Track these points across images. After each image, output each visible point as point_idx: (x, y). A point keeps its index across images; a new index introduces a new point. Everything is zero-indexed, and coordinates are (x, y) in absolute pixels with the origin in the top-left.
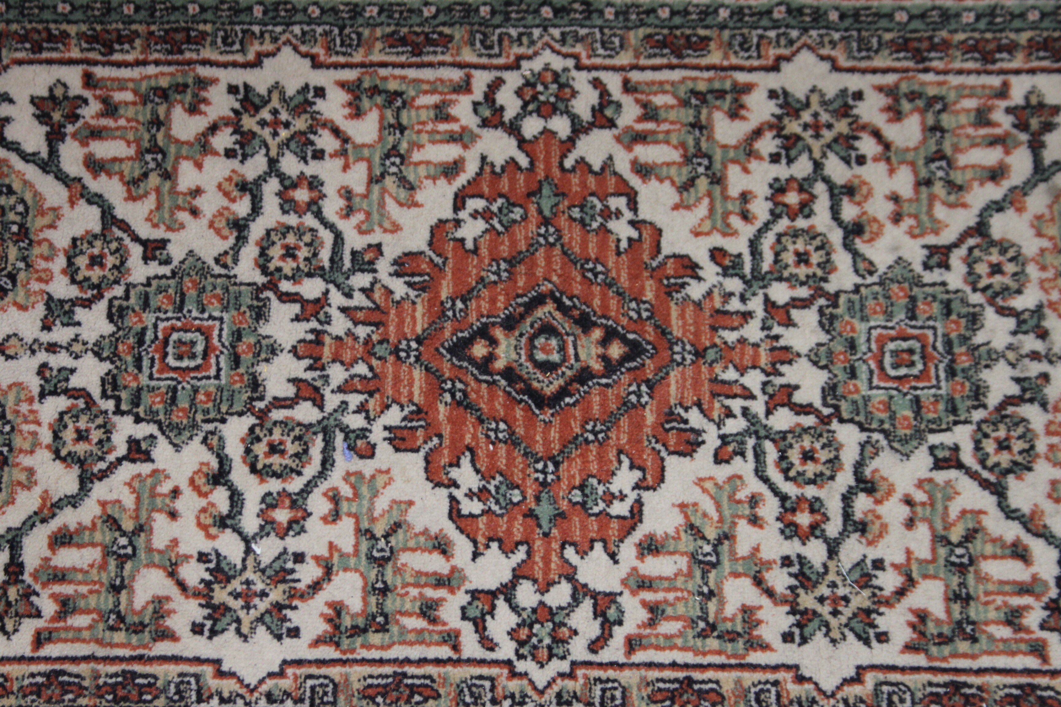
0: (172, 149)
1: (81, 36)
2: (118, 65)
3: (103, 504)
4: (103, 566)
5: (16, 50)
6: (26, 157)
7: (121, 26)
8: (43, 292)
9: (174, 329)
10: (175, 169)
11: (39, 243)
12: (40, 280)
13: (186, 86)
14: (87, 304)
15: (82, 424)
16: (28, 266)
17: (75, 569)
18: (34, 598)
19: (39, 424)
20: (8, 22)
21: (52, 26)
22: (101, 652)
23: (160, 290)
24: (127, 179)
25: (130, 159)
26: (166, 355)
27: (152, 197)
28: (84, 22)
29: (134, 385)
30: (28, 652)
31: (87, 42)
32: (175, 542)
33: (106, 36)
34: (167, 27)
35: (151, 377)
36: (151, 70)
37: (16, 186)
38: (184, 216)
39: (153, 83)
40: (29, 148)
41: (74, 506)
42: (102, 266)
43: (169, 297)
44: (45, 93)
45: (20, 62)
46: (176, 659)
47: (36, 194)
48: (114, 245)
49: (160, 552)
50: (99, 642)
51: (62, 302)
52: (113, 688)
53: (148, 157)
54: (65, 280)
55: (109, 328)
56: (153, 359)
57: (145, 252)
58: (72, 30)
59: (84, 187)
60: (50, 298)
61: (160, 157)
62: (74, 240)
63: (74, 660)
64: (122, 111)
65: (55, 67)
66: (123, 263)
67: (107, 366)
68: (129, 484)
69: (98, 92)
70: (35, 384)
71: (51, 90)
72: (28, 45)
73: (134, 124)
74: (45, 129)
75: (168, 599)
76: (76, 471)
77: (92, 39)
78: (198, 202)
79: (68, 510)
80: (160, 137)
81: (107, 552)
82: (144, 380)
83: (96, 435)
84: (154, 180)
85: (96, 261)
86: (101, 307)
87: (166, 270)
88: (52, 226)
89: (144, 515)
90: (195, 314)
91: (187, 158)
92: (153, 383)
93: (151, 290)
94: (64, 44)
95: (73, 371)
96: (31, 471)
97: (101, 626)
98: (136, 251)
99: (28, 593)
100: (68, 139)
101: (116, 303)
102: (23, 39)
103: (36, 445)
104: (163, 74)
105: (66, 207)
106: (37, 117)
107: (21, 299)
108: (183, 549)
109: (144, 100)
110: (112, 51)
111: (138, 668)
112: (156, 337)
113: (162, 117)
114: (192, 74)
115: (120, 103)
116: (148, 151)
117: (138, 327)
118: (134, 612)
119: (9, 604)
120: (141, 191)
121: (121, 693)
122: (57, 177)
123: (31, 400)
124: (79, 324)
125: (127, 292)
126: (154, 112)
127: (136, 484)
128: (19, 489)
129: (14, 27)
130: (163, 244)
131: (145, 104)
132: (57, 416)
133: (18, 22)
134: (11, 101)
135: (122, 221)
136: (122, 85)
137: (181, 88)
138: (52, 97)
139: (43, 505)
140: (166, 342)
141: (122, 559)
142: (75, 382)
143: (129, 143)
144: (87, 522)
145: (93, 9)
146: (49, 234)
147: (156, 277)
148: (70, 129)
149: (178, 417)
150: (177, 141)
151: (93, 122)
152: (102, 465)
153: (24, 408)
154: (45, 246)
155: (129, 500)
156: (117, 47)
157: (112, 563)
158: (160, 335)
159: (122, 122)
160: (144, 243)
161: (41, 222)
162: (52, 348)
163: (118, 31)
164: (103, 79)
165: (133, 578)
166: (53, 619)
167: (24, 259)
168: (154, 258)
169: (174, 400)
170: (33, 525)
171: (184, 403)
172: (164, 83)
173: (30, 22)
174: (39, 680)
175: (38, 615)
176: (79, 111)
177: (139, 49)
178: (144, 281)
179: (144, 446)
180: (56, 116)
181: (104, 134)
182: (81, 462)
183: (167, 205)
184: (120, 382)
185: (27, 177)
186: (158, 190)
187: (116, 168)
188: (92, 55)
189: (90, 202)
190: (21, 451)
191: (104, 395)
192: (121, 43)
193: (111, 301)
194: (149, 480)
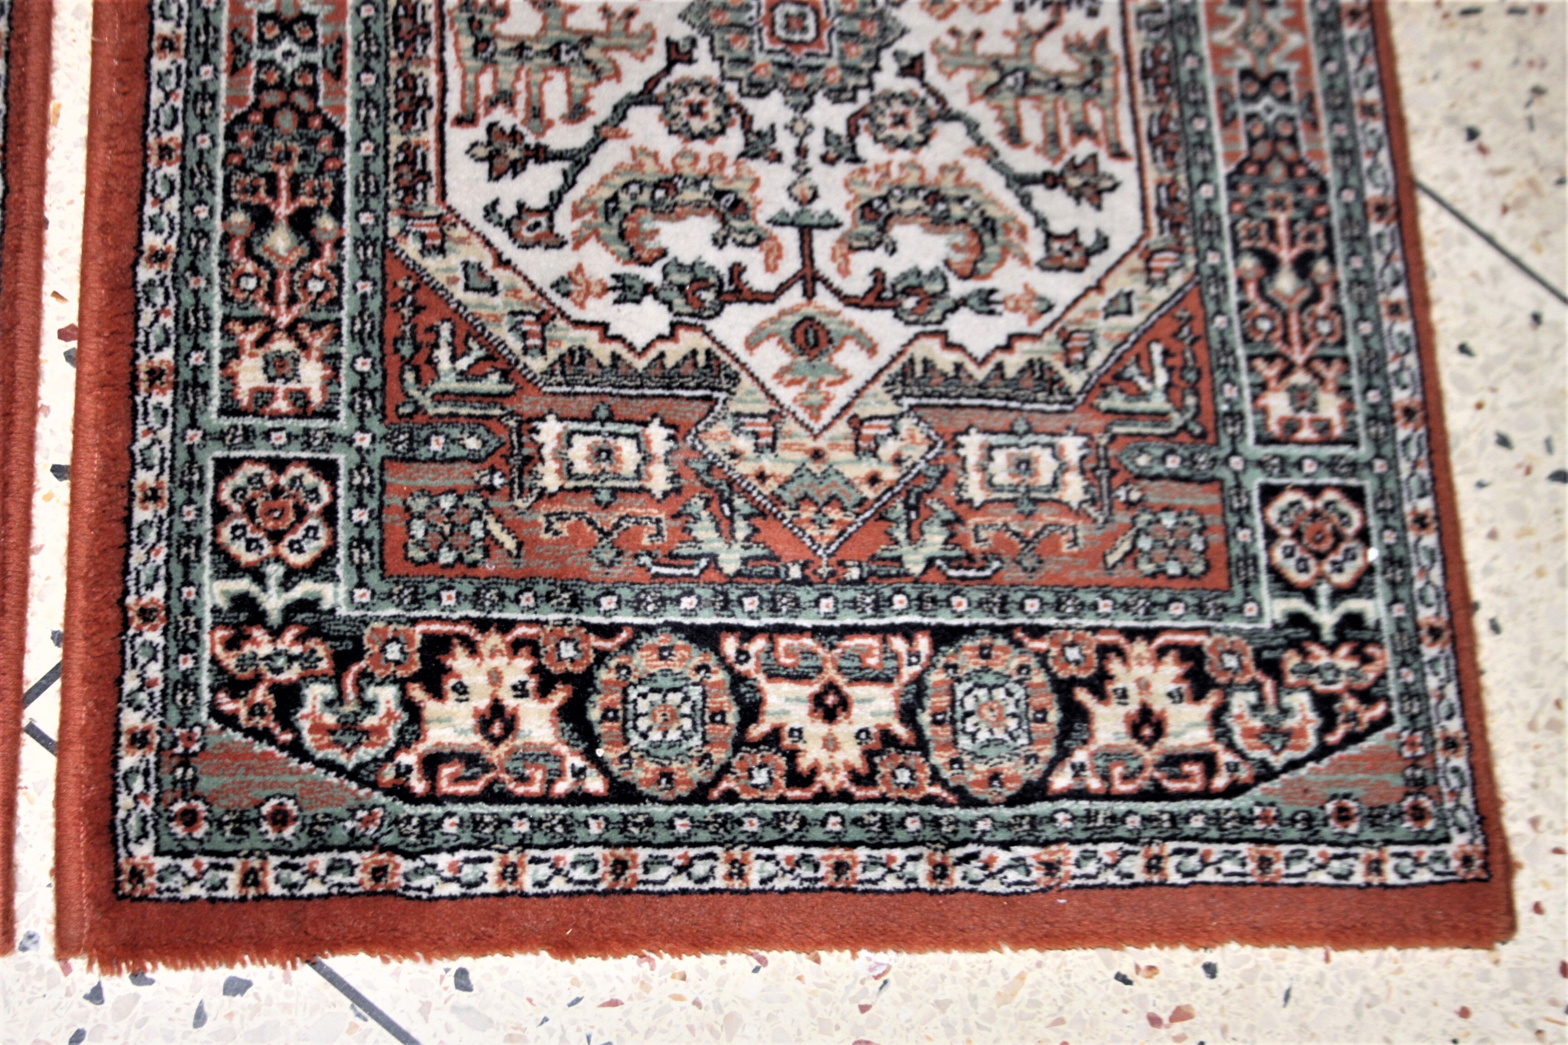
0: (555, 35)
1: (404, 129)
2: (443, 90)
3: (972, 100)
4: (1038, 98)
5: (425, 198)
6: (569, 182)
7: (391, 88)
8: (736, 163)
9: (772, 33)
10: (578, 32)
11: (676, 167)
12: (722, 166)
13: (471, 20)
14: (747, 120)
15: (887, 121)
16: (705, 177)
17: (1044, 125)
18: (1079, 161)
19: (889, 164)
20: (387, 208)
21: (392, 161)
22: (1124, 98)
23: (728, 47)
24: (593, 79)
25: (568, 76)
26: (802, 43)
27: (615, 55)
28: (386, 127)
29: (839, 73)
30: (1132, 165)
31: (414, 122)
32: (1006, 33)
33: (406, 102)
34: (392, 40)
35: (829, 55)
36: (450, 55)
37: (607, 193)
38: (636, 25)
39: (469, 54)
40: (557, 182)
41: (977, 126)
42: (701, 104)
43: (735, 40)
44: (485, 166)
45: (443, 195)
46: (1125, 32)
47: (617, 170)
48: (677, 93)
49: (1018, 46)
50: (1115, 101)
51: (747, 144)
52: (1159, 88)
53: (564, 58)
54: (721, 141)
55: (776, 97)
56: (809, 55)
57: (681, 61)
58: (396, 140)
59: (605, 123)
60: (743, 155)
61: (564, 48)
62: (671, 132)
63: (1136, 123)
64: (506, 86)
65: (449, 157)
66: (697, 84)
67: (820, 99)
68: (950, 75)
69: (481, 111)
70: (843, 169)
71: (481, 160)
72: (420, 186)
73: (523, 74)
74: (531, 165)
75: (1066, 39)
76: (938, 126)
77: (409, 117)
78: (619, 10)
79: (983, 131)
80: (537, 47)
81: (1022, 95)
82: (833, 62)
83: (898, 107)
84: (592, 53)
85: (696, 110)
86: (750, 105)
87: (703, 43)
88: (655, 156)
89: (980, 62)
90: (753, 13)
91: (564, 20)
92: (836, 53)
93: (727, 56)
94: (418, 147)
95: (827, 132)
96: (943, 169)
97: (1099, 100)
98: (680, 71)
99: (1074, 167)
100: (543, 141)
101: (745, 90)
102: (410, 191)
103: (914, 165)
104: (456, 43)
105: (630, 142)
106: (515, 175)
107: (747, 185)
108: (1013, 26)
109: (490, 61)
110: (425, 98)
111: (1137, 66)
112: (782, 51)
113: (514, 44)
114: (456, 13)
115: (494, 87)
116: (557, 58)
117: (772, 69)
118: (1082, 68)
119: (1086, 184)
120: (608, 66)
121: (1162, 80)
122: (595, 150)
123: (864, 171)
124: (772, 127)
125: (732, 79)
126: (507, 53)
127: (949, 69)
128: (964, 179)
129: (392, 202)
130: (671, 44)
131: (495, 63)
132: (880, 146)
133: (386, 198)
134: (495, 203)
135: (646, 84)
136: (470, 88)
137: (474, 25)
138: (490, 158)
139: (980, 154)
140: (788, 42)
141: (1028, 81)
142: (840, 128)
143: (547, 79)
144: (994, 114)
145: (367, 117)
146: (666, 159)
147: (712, 50)
148: (530, 140)
149: (873, 30)
150: (544, 28)
151: (521, 115)
152: (931, 102)
153: (872, 177)
154: (679, 161)
155: (965, 76)
156: (420, 92)
157: (1034, 91)
158: (779, 47)
159: (521, 86)
160: (671, 63)
161: (649, 166)
162: (801, 152)
163: (397, 91)
164: (463, 106)
165: (1046, 72)
166: (1098, 143)
167: (697, 183)
168: (690, 52)
169: (852, 35)
170: (1001, 163)
171: (856, 25)
172: (468, 42)
173: (387, 184)
174: (1159, 152)
175: (1094, 157)
176: (508, 130)
177: (421, 69)
178: (716, 64)
179: (906, 62)
180: (514, 154)
181: (536, 104)
182: (929, 121)
183: (623, 41)
184: (836, 85)
185: (596, 181)
186: (606, 49)
187: (579, 92)
188: (432, 116)
189: (624, 117)
190: (922, 178)
191: (853, 99)
192: (415, 87)
193: (743, 95)
194: (944, 56)
